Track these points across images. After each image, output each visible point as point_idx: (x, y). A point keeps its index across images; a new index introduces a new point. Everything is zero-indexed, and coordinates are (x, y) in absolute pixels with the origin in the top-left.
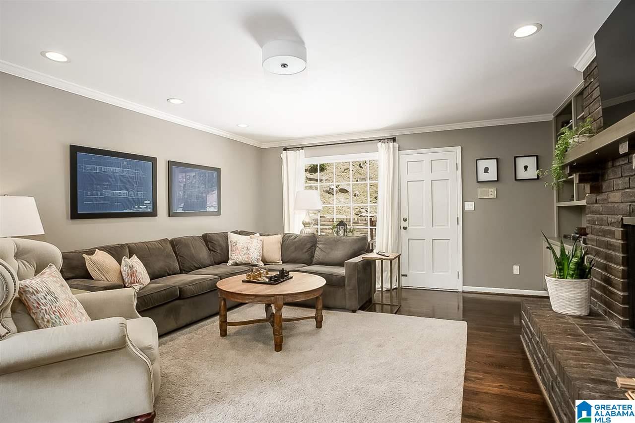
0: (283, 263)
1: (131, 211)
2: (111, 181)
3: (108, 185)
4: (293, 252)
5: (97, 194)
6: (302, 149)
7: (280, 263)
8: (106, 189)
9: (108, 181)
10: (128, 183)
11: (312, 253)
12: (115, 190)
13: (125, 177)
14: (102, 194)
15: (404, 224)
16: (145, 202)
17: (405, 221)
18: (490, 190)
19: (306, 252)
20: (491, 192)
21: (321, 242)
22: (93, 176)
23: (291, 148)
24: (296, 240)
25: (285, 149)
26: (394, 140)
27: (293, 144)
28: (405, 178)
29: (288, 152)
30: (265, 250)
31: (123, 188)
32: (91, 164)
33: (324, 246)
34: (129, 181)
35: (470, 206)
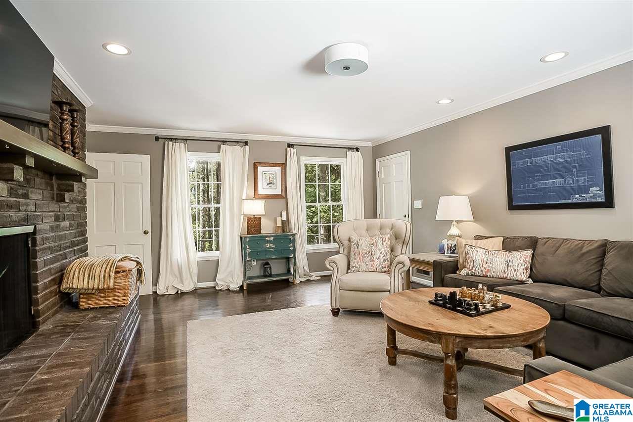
1: (569, 201)
2: (543, 171)
3: (540, 176)
5: (529, 186)
8: (538, 180)
9: (540, 172)
10: (563, 169)
12: (548, 180)
13: (560, 164)
14: (533, 186)
16: (591, 189)
22: (524, 170)
31: (558, 177)
32: (522, 160)
34: (564, 167)
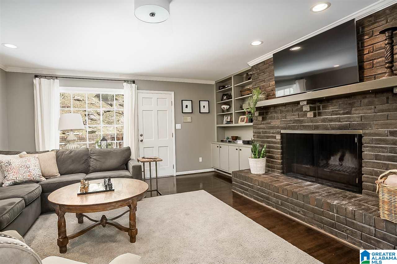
0: (61, 175)
4: (70, 165)
6: (57, 79)
7: (58, 176)
11: (88, 163)
15: (141, 138)
17: (142, 136)
18: (188, 118)
19: (83, 164)
20: (189, 119)
21: (94, 155)
23: (45, 77)
24: (72, 154)
25: (36, 76)
26: (134, 82)
27: (45, 73)
28: (141, 108)
29: (41, 79)
30: (42, 166)
33: (98, 157)
35: (179, 126)
